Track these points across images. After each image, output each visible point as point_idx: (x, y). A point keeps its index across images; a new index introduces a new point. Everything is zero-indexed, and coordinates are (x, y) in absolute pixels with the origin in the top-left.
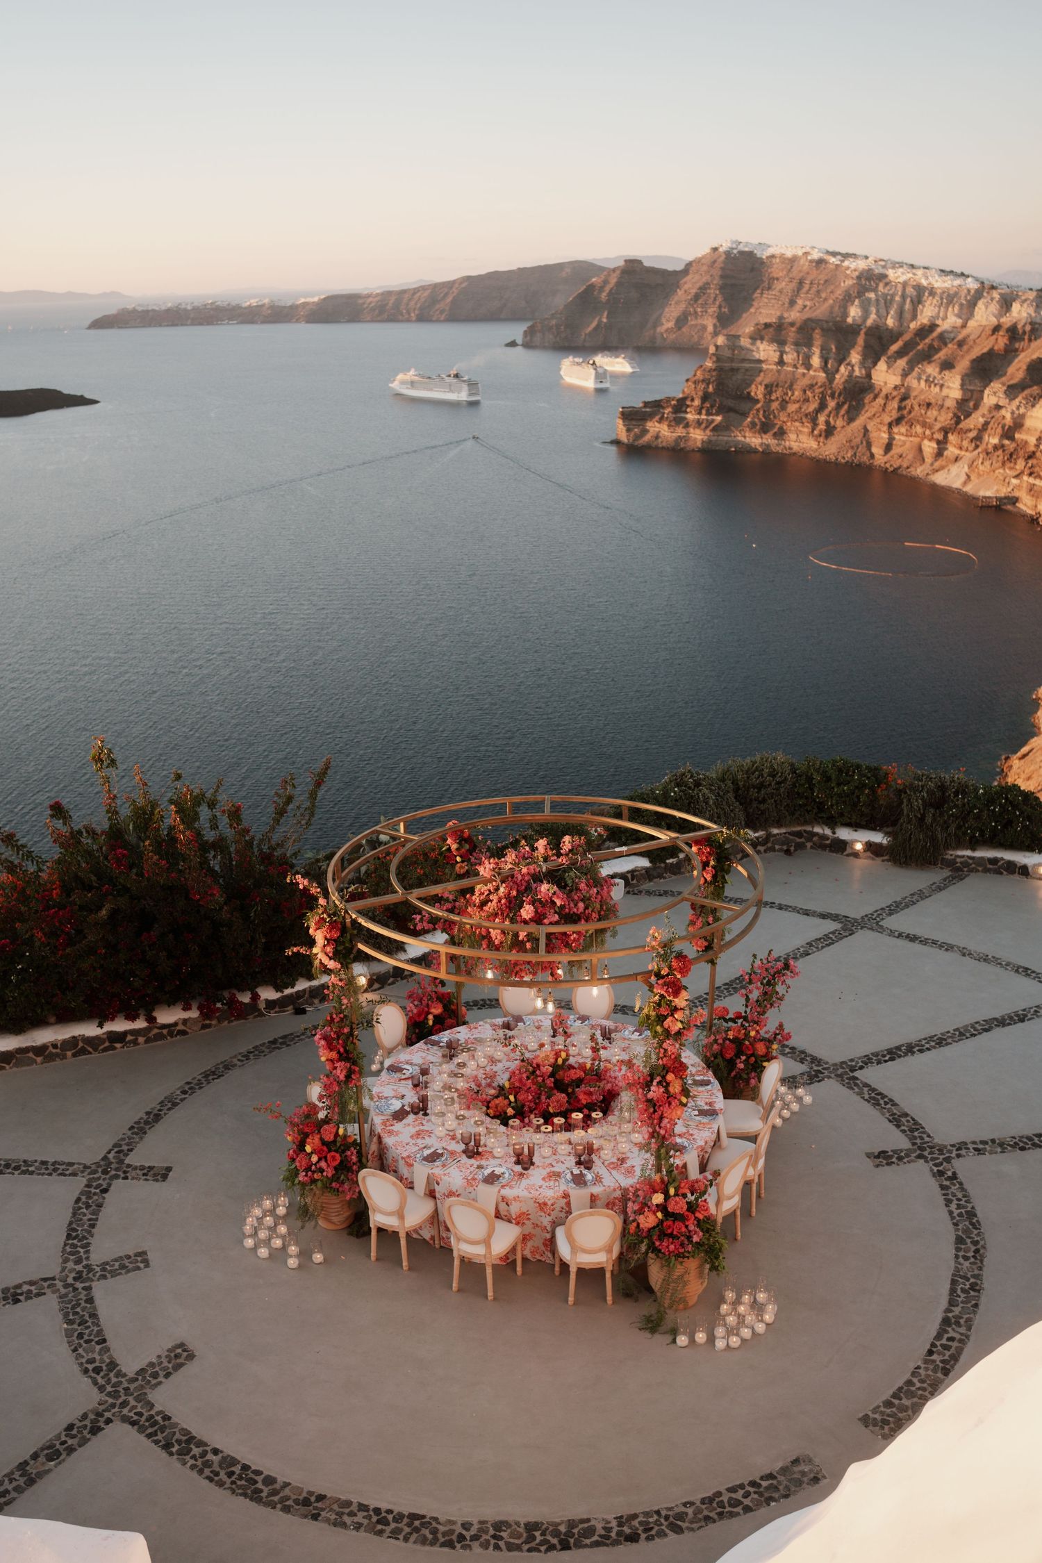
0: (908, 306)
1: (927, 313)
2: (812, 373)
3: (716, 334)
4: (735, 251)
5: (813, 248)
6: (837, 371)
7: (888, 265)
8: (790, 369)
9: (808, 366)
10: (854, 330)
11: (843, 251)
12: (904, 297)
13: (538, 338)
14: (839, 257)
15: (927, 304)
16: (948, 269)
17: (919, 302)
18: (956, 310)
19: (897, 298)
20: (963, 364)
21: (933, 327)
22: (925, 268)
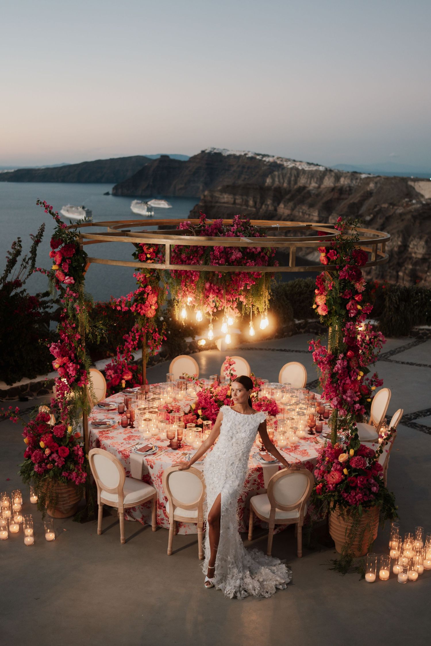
0: (293, 178)
1: (302, 181)
2: (249, 208)
3: (203, 191)
4: (213, 153)
5: (249, 152)
6: (261, 208)
7: (284, 160)
8: (238, 206)
9: (247, 205)
10: (269, 188)
11: (263, 153)
12: (291, 174)
13: (120, 191)
14: (261, 156)
15: (302, 177)
16: (311, 162)
17: (298, 176)
18: (315, 180)
19: (288, 175)
20: (320, 204)
21: (304, 188)
22: (301, 162)
